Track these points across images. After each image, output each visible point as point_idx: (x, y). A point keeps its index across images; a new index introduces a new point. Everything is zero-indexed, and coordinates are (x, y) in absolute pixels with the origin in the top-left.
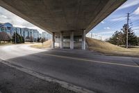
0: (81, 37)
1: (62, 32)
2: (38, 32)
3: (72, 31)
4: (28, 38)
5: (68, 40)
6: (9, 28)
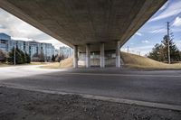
0: (114, 51)
1: (88, 44)
2: (53, 47)
3: (102, 43)
4: (36, 55)
5: (97, 57)
6: (4, 41)
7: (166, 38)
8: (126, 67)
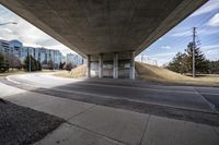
1: (102, 54)
4: (45, 62)
6: (17, 48)
7: (191, 45)
8: (141, 79)
